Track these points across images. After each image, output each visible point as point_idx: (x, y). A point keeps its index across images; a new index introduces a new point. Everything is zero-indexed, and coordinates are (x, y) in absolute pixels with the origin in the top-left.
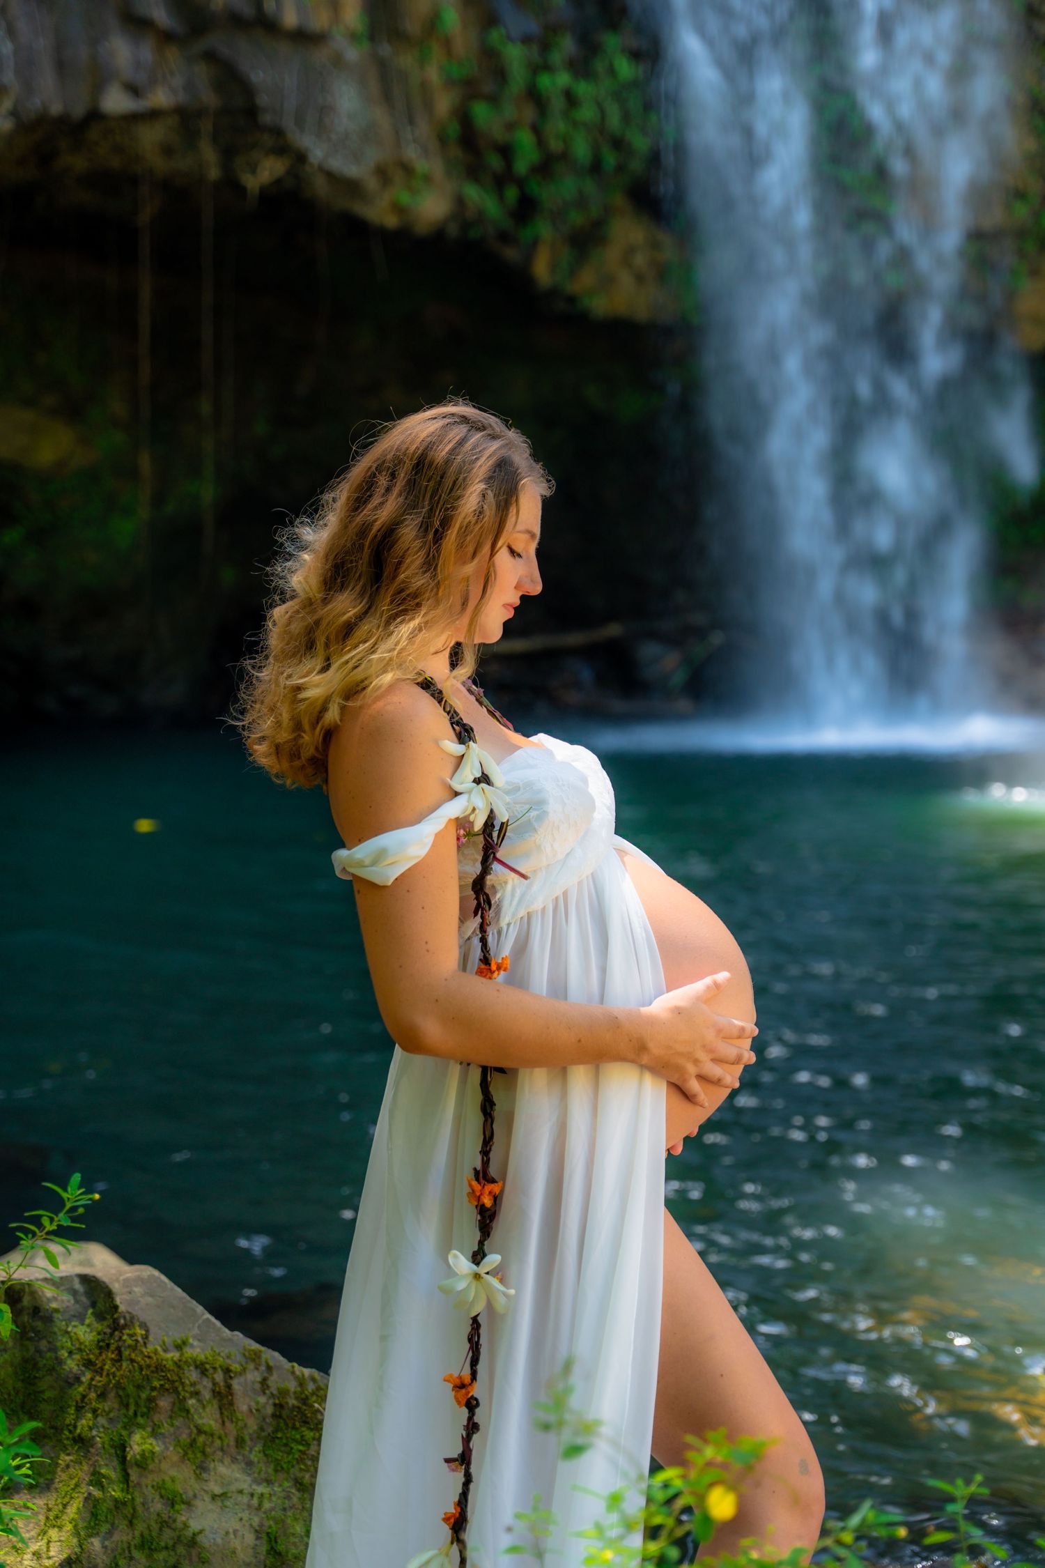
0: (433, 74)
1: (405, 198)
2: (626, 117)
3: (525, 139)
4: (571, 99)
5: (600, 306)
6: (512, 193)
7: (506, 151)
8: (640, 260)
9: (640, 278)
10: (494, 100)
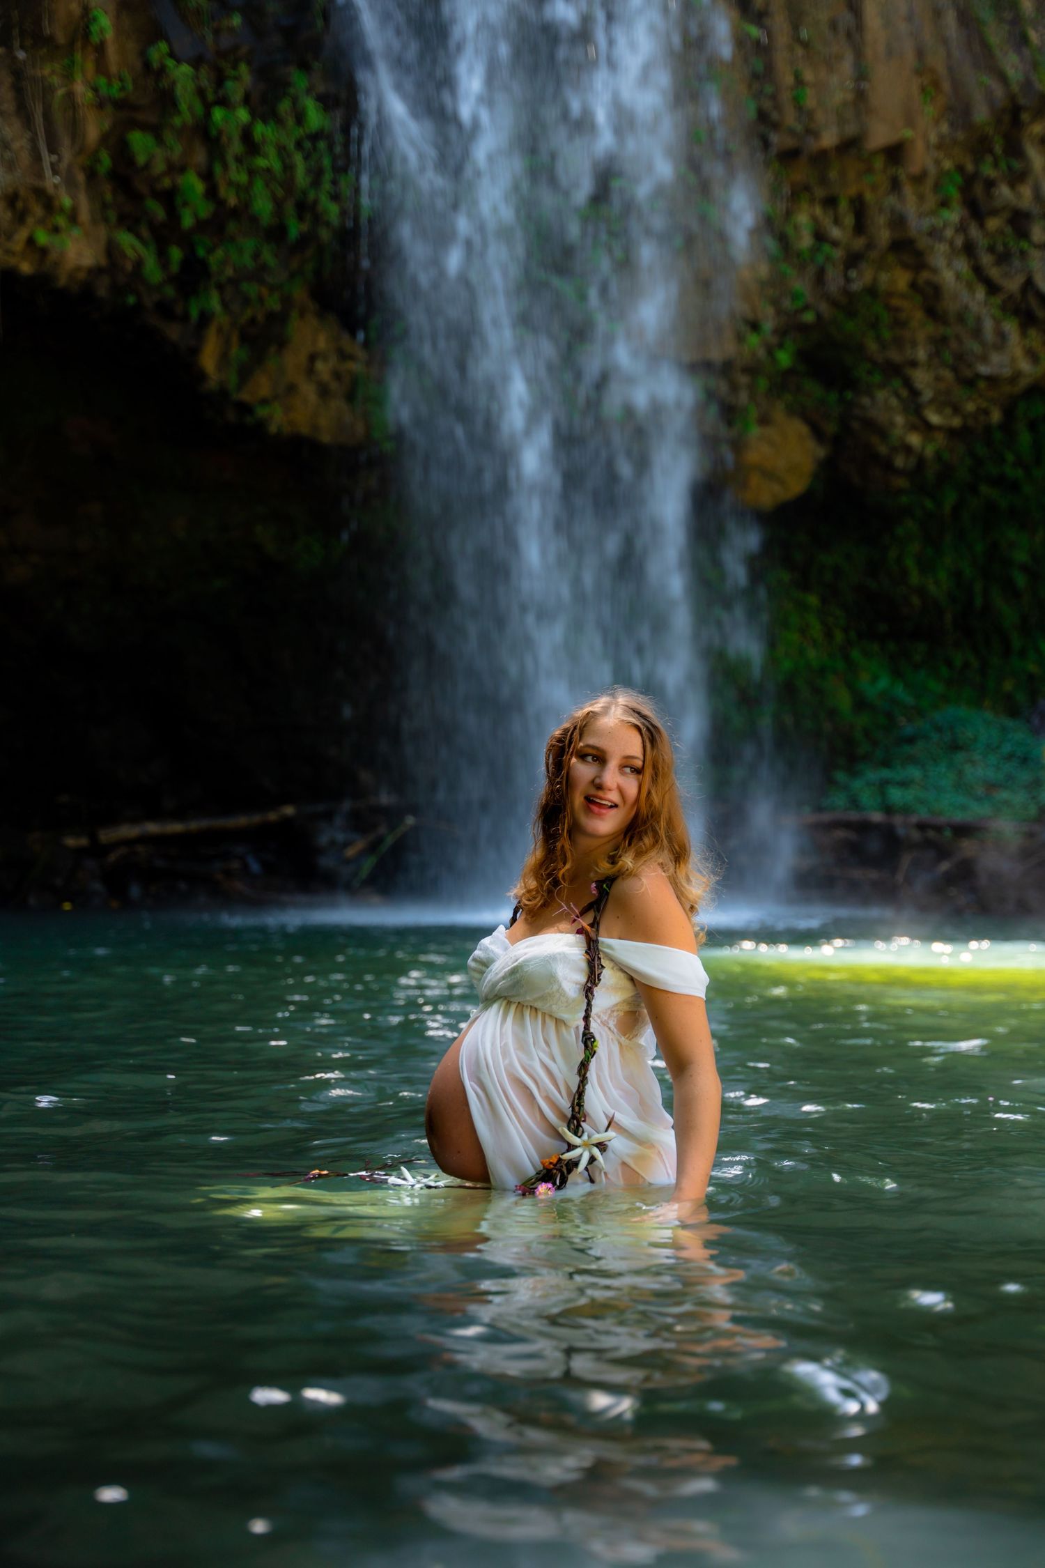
0: (80, 89)
1: (42, 238)
2: (316, 176)
3: (194, 184)
4: (251, 146)
5: (277, 419)
6: (176, 254)
7: (170, 198)
8: (323, 369)
9: (324, 392)
10: (156, 131)
